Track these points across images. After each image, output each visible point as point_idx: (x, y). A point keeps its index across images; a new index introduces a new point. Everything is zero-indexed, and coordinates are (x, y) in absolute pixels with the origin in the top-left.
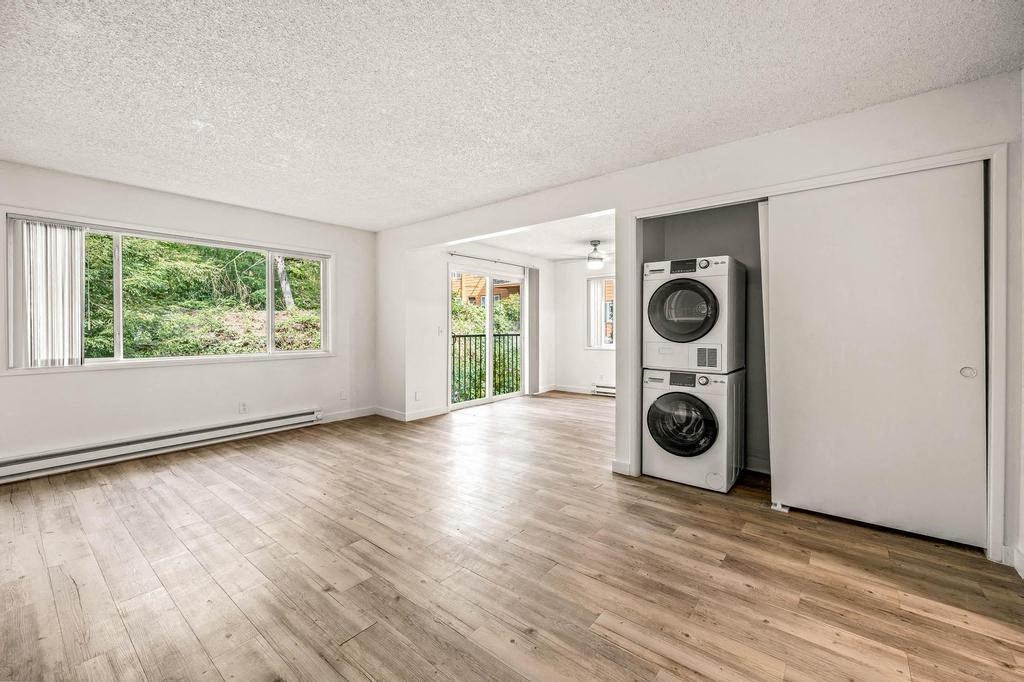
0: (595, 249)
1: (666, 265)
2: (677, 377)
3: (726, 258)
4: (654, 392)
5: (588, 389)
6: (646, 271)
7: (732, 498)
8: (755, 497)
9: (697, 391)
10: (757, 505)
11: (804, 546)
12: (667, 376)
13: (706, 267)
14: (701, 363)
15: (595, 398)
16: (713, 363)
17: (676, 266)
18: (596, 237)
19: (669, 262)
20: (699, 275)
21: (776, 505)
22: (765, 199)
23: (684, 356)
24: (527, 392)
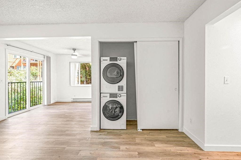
0: (74, 52)
1: (108, 58)
2: (112, 95)
3: (126, 58)
4: (105, 100)
5: (70, 100)
6: (102, 60)
7: (128, 130)
8: (133, 128)
9: (118, 99)
10: (135, 131)
11: (152, 141)
12: (108, 95)
13: (120, 60)
14: (119, 90)
15: (73, 103)
16: (122, 90)
17: (111, 59)
18: (75, 47)
19: (109, 57)
20: (118, 62)
21: (139, 130)
22: (136, 42)
23: (114, 88)
24: (46, 104)
